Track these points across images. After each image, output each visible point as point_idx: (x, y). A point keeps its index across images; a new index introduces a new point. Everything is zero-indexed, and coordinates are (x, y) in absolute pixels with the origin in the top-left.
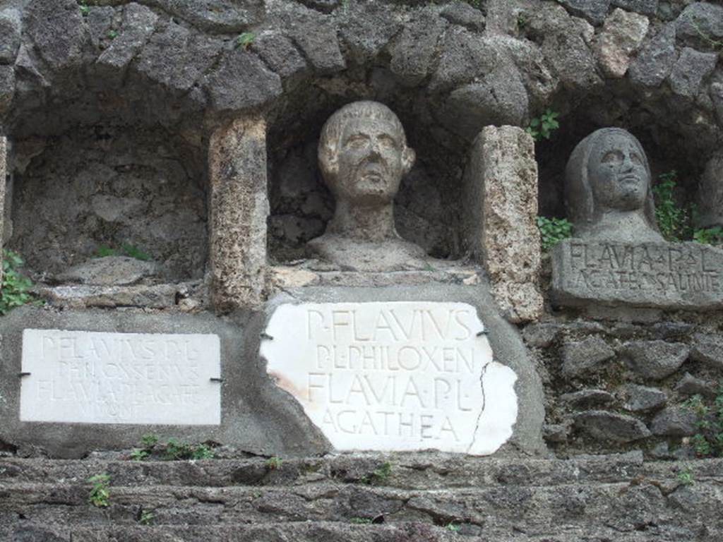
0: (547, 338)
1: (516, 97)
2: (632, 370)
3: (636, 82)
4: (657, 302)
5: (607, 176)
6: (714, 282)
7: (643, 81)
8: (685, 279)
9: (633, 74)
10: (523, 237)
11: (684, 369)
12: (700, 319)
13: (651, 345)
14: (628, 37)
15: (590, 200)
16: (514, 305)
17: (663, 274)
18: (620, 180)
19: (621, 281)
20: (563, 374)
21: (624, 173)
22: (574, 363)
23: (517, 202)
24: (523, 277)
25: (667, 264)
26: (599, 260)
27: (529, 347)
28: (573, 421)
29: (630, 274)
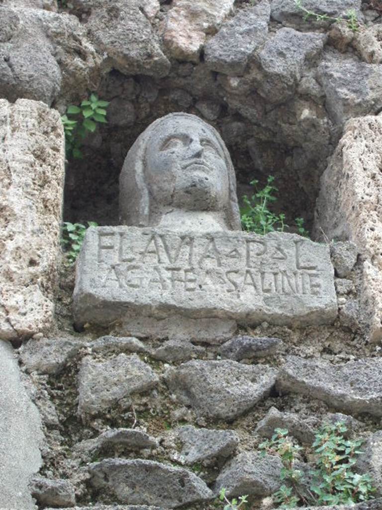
0: (56, 358)
1: (41, 67)
2: (189, 407)
3: (214, 60)
4: (227, 307)
5: (167, 164)
6: (314, 283)
7: (222, 58)
8: (269, 278)
9: (209, 52)
10: (30, 227)
11: (268, 403)
12: (295, 338)
13: (215, 366)
14: (204, 11)
15: (145, 201)
16: (7, 312)
17: (236, 272)
18: (185, 168)
19: (172, 280)
20: (79, 412)
21: (190, 158)
22: (95, 392)
23: (27, 185)
24: (27, 278)
25: (244, 259)
26: (141, 253)
27: (27, 372)
28: (88, 476)
29: (186, 271)
